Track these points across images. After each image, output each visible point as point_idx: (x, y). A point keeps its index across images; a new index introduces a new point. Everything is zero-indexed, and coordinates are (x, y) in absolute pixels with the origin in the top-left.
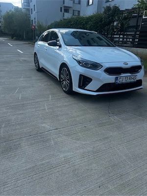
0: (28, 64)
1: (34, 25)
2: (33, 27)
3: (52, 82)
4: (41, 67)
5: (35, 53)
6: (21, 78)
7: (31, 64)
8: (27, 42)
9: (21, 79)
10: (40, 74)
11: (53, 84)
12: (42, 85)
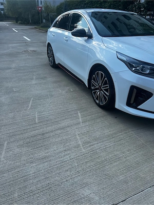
0: (39, 57)
1: (40, 5)
2: (40, 9)
3: (74, 86)
4: (57, 63)
5: (49, 44)
6: (32, 79)
7: (42, 57)
8: (34, 27)
9: (34, 82)
10: (55, 72)
11: (77, 89)
12: (64, 92)
